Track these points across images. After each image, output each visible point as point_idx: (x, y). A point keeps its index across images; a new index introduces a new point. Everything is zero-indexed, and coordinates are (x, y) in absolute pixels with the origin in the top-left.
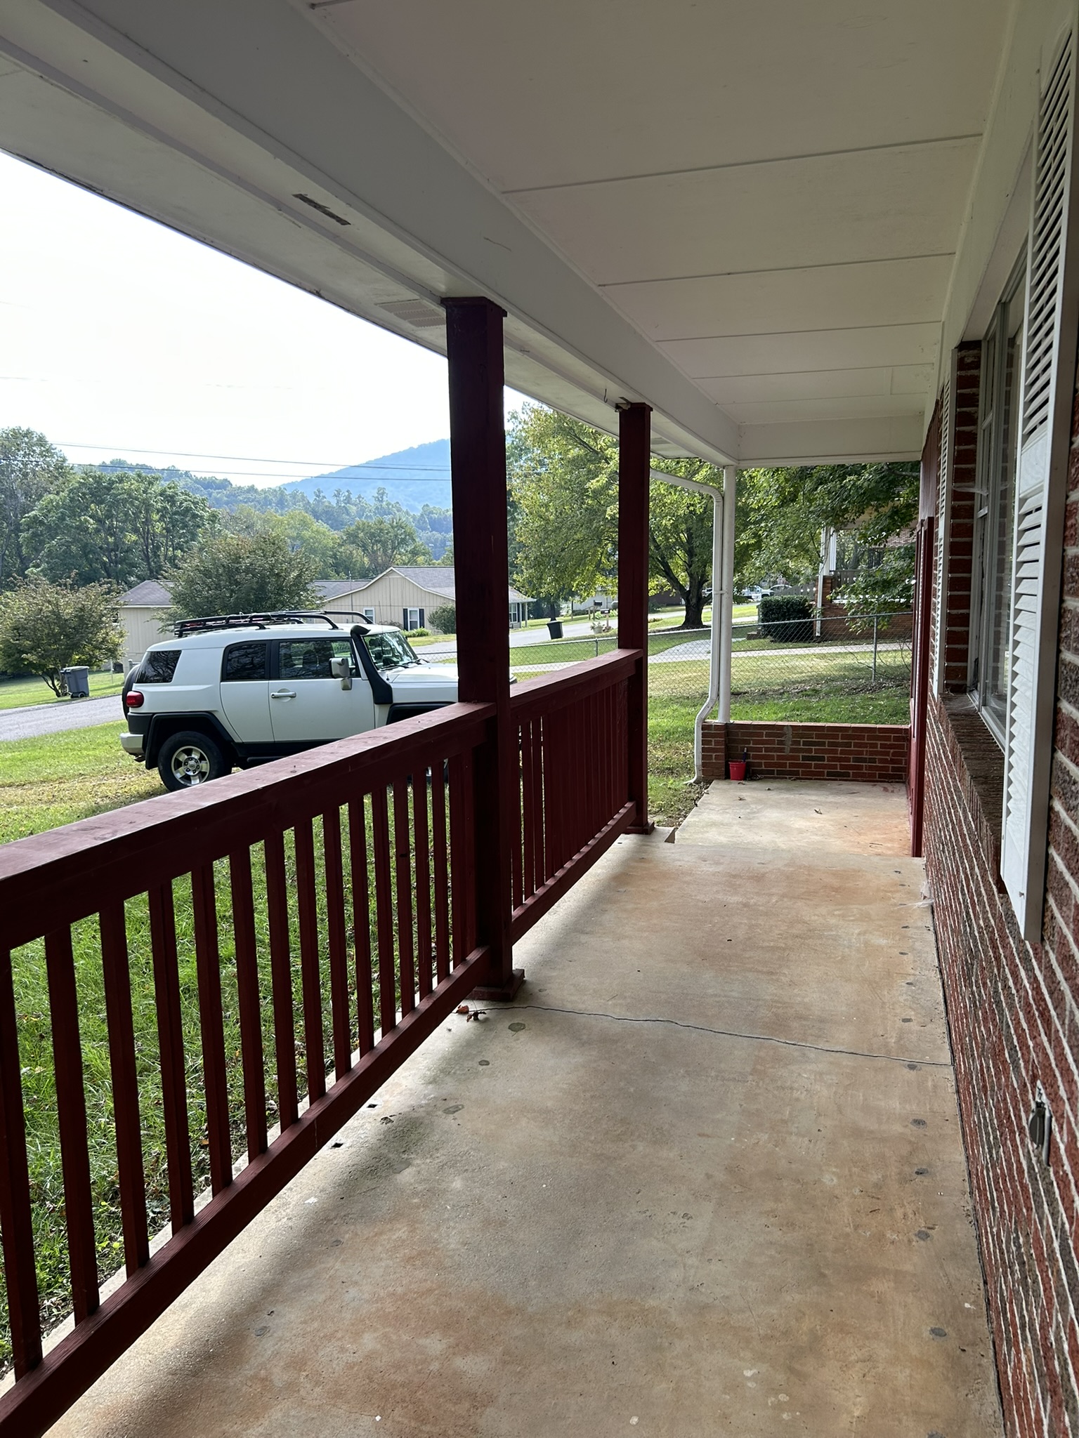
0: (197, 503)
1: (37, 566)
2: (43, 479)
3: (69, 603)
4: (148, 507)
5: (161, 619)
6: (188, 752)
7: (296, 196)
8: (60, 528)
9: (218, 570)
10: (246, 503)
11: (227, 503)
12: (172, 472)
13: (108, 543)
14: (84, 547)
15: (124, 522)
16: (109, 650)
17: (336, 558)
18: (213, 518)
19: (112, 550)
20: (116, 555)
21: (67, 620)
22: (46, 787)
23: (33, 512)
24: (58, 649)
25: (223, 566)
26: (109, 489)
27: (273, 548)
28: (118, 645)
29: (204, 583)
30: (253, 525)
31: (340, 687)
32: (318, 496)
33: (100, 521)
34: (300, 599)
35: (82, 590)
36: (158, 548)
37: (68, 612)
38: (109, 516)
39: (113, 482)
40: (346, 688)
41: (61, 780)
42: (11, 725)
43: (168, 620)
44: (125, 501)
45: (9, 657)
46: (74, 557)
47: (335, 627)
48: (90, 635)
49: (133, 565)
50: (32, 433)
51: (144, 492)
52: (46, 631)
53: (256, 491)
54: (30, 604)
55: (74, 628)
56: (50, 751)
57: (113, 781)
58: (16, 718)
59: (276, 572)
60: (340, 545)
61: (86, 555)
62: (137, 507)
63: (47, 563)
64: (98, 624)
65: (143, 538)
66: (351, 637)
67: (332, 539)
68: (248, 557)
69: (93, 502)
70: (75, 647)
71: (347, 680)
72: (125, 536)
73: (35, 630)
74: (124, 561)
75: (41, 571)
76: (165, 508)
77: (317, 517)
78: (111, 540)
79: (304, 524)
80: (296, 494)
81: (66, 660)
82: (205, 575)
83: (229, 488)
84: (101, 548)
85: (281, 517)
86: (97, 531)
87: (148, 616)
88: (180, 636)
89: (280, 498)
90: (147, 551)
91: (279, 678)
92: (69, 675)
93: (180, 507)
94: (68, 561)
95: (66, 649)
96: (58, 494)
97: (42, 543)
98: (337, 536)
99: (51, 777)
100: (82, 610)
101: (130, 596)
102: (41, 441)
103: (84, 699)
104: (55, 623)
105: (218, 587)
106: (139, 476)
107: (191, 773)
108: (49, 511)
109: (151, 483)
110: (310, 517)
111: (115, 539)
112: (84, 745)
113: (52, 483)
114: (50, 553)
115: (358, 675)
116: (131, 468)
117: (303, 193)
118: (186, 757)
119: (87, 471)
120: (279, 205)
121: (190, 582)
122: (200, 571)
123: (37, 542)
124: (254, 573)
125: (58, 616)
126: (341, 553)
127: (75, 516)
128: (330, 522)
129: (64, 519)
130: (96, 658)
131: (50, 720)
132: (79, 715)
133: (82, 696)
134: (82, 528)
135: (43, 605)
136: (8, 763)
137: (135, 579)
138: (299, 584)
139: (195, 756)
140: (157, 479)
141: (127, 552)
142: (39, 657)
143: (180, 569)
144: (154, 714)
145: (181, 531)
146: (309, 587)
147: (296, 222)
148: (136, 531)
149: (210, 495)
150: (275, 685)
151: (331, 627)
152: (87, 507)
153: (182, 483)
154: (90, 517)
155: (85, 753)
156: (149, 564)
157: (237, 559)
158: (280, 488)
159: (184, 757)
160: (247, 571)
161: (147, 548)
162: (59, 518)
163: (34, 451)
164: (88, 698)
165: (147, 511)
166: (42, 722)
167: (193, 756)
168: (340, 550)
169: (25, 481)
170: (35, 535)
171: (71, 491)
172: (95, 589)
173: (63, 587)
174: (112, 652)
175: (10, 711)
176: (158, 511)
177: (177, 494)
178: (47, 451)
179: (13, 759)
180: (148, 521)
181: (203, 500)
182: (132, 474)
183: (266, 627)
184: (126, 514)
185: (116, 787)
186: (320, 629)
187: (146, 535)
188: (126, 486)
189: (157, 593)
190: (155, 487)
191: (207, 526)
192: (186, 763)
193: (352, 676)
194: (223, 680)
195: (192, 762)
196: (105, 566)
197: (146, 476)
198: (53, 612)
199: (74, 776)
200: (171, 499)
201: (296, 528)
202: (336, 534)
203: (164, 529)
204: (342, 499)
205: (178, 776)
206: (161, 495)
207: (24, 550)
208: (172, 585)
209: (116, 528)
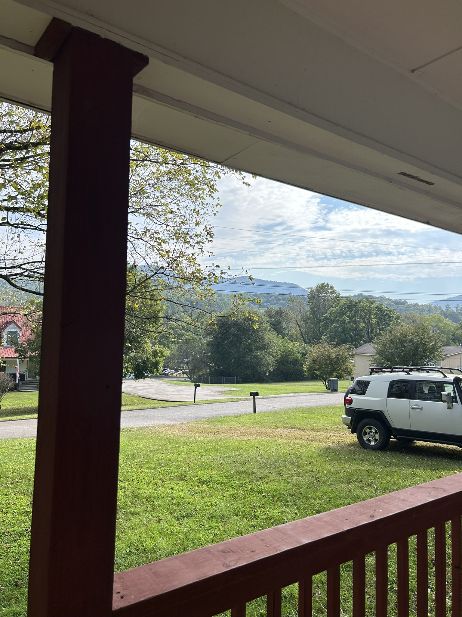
0: (391, 311)
1: (325, 335)
2: (331, 302)
3: (334, 352)
4: (370, 312)
5: (370, 360)
6: (370, 428)
7: (400, 174)
8: (335, 321)
9: (397, 341)
10: (413, 310)
11: (405, 311)
12: (382, 298)
13: (353, 327)
14: (343, 329)
15: (360, 319)
16: (348, 372)
17: (454, 336)
18: (398, 318)
19: (354, 330)
20: (356, 332)
21: (332, 359)
22: (312, 433)
23: (326, 315)
24: (328, 370)
25: (399, 339)
26: (355, 306)
27: (422, 332)
28: (352, 370)
29: (390, 346)
30: (415, 320)
31: (446, 407)
32: (448, 308)
33: (350, 318)
34: (434, 355)
35: (339, 347)
36: (373, 330)
37: (333, 355)
38: (354, 316)
39: (357, 303)
40: (449, 408)
41: (318, 430)
42: (307, 400)
43: (373, 361)
44: (361, 310)
45: (310, 371)
46: (339, 332)
47: (445, 376)
48: (341, 366)
49: (362, 336)
50: (329, 285)
51: (369, 307)
52: (324, 363)
53: (418, 305)
54: (319, 351)
55: (335, 362)
56: (317, 415)
57: (339, 434)
58: (309, 397)
59: (424, 342)
60: (457, 330)
61: (344, 332)
62: (366, 313)
63: (329, 334)
64: (345, 361)
65: (367, 325)
66: (454, 382)
67: (453, 327)
68: (410, 336)
69: (348, 311)
70: (334, 370)
71: (450, 404)
72: (360, 324)
73: (320, 362)
74: (359, 334)
75: (327, 337)
76: (377, 313)
77: (446, 317)
78: (354, 326)
79: (440, 320)
80: (436, 307)
81: (330, 375)
82: (391, 343)
83: (406, 304)
84: (350, 329)
85: (429, 317)
86: (349, 322)
87: (366, 358)
88: (371, 374)
89: (429, 309)
90: (369, 331)
91: (415, 399)
92: (331, 382)
93: (384, 313)
94: (337, 334)
95: (331, 370)
96: (335, 308)
97: (328, 326)
98: (455, 326)
99: (315, 428)
100: (338, 355)
101: (359, 350)
102: (332, 287)
103: (336, 392)
104: (328, 360)
105: (396, 348)
106: (368, 300)
107: (371, 439)
108: (332, 314)
109: (372, 303)
110: (442, 317)
111: (356, 326)
112: (331, 415)
113: (334, 304)
114: (330, 331)
115: (456, 402)
116: (366, 297)
117: (403, 172)
118: (369, 431)
119: (348, 298)
120: (390, 180)
121: (384, 345)
122: (389, 341)
123: (326, 326)
124: (413, 343)
125: (329, 357)
126: (457, 333)
127: (341, 316)
128: (452, 319)
129: (337, 317)
130: (343, 375)
131: (321, 400)
132: (333, 399)
133: (335, 391)
134: (344, 321)
135: (324, 352)
136: (300, 418)
137: (363, 342)
138: (434, 349)
139: (373, 431)
140: (375, 301)
141: (360, 331)
142: (321, 373)
143: (380, 339)
144: (356, 408)
145: (384, 323)
146: (439, 350)
147: (401, 187)
148: (364, 322)
149: (398, 307)
150: (413, 402)
151: (443, 376)
152: (346, 313)
153: (386, 303)
154: (347, 317)
155: (330, 418)
156: (369, 336)
157: (406, 336)
158: (429, 304)
159: (368, 431)
160: (410, 342)
161: (369, 330)
162: (335, 317)
163: (329, 291)
164: (337, 392)
165: (370, 314)
166: (318, 400)
167: (372, 431)
168: (457, 332)
169: (324, 303)
170: (325, 323)
171: (340, 306)
172: (345, 347)
173: (332, 345)
174: (349, 373)
175: (307, 394)
176: (374, 314)
177: (383, 307)
178: (333, 291)
179: (303, 417)
180: (370, 319)
181: (394, 310)
182: (365, 300)
183: (410, 373)
184: (361, 316)
185: (339, 438)
186: (437, 376)
187: (369, 324)
188: (362, 304)
189: (369, 349)
190: (374, 305)
191: (395, 321)
192: (369, 434)
193: (453, 402)
194: (388, 397)
195: (372, 434)
196: (351, 337)
197: (370, 300)
198: (327, 355)
199: (324, 429)
200: (380, 310)
201: (435, 322)
202: (455, 325)
203: (376, 322)
204: (459, 308)
205: (365, 439)
206: (376, 308)
207: (321, 329)
208: (376, 346)
209: (357, 321)
